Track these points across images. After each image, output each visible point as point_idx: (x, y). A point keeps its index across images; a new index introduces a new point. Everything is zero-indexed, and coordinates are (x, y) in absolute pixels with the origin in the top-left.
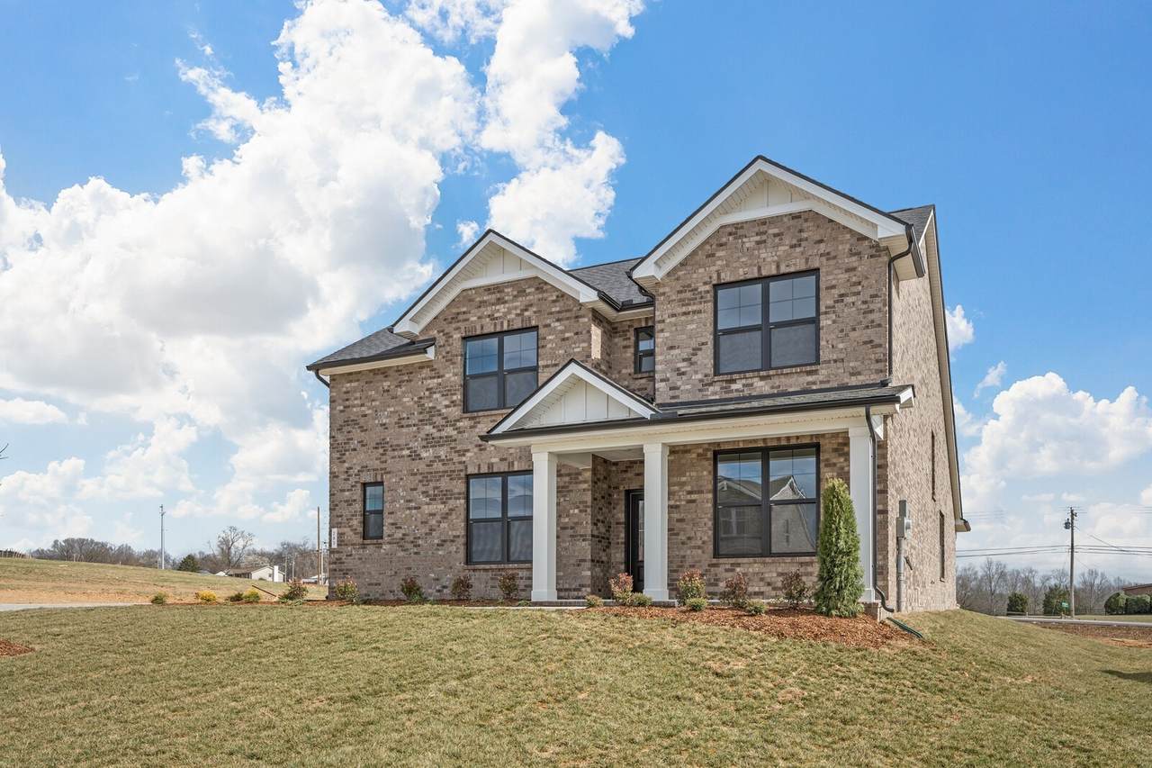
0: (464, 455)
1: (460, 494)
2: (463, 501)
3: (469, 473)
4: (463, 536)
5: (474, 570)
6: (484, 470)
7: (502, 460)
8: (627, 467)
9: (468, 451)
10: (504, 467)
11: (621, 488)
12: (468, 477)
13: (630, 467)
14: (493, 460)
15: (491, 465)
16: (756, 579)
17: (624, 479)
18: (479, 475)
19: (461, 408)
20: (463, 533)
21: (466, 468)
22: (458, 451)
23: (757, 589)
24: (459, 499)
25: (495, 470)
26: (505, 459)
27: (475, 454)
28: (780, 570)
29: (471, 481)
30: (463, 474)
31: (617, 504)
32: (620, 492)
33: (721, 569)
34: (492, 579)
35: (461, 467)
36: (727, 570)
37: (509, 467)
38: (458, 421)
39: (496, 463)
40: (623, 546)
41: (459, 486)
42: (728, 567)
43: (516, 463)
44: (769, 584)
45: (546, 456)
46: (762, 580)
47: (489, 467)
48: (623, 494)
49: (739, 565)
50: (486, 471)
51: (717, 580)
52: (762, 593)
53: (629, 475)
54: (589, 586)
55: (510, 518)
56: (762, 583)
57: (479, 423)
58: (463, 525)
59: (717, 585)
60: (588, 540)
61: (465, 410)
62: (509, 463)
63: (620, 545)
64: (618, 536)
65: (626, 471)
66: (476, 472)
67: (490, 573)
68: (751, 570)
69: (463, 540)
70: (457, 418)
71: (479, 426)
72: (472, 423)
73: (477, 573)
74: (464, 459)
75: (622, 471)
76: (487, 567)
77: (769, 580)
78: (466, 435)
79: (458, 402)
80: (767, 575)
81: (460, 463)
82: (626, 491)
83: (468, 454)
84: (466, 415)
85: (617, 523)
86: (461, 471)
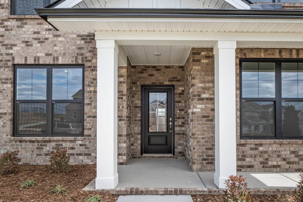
0: (11, 49)
1: (7, 79)
2: (10, 86)
3: (16, 62)
4: (10, 114)
5: (21, 141)
6: (31, 61)
7: (47, 55)
8: (142, 70)
9: (15, 45)
10: (49, 61)
11: (138, 83)
12: (15, 67)
13: (145, 70)
14: (39, 55)
15: (37, 58)
16: (275, 155)
17: (140, 78)
18: (26, 66)
19: (8, 11)
20: (10, 111)
21: (13, 59)
22: (6, 45)
23: (275, 163)
24: (6, 83)
25: (41, 62)
26: (51, 55)
27: (22, 48)
28: (292, 149)
29: (18, 70)
30: (10, 64)
31: (135, 94)
32: (138, 86)
33: (247, 148)
34: (37, 148)
35: (9, 58)
36: (251, 149)
37: (54, 60)
38: (6, 20)
39: (42, 57)
40: (140, 122)
41: (8, 74)
42: (252, 146)
43: (60, 58)
44: (284, 160)
45: (112, 45)
46: (279, 156)
47: (35, 60)
48: (140, 87)
49: (261, 145)
50: (33, 63)
51: (244, 156)
52: (279, 166)
53: (144, 75)
54: (124, 155)
55: (54, 100)
56: (279, 159)
57: (26, 24)
58: (10, 104)
59: (244, 160)
60: (123, 120)
61: (13, 11)
62: (54, 58)
63: (137, 122)
64: (136, 115)
65: (142, 72)
66: (23, 62)
67: (36, 144)
68: (270, 149)
69: (10, 117)
70: (5, 18)
71: (26, 26)
72: (19, 23)
73: (23, 144)
74: (11, 51)
75: (139, 72)
76: (33, 138)
77: (284, 157)
78: (13, 32)
79: (5, 6)
80: (282, 153)
81: (7, 54)
82: (141, 85)
83: (15, 48)
84: (13, 16)
85: (135, 107)
86: (8, 61)
